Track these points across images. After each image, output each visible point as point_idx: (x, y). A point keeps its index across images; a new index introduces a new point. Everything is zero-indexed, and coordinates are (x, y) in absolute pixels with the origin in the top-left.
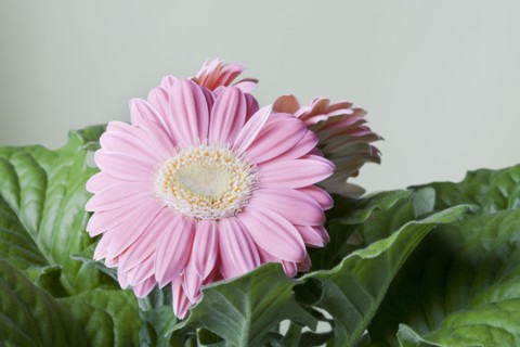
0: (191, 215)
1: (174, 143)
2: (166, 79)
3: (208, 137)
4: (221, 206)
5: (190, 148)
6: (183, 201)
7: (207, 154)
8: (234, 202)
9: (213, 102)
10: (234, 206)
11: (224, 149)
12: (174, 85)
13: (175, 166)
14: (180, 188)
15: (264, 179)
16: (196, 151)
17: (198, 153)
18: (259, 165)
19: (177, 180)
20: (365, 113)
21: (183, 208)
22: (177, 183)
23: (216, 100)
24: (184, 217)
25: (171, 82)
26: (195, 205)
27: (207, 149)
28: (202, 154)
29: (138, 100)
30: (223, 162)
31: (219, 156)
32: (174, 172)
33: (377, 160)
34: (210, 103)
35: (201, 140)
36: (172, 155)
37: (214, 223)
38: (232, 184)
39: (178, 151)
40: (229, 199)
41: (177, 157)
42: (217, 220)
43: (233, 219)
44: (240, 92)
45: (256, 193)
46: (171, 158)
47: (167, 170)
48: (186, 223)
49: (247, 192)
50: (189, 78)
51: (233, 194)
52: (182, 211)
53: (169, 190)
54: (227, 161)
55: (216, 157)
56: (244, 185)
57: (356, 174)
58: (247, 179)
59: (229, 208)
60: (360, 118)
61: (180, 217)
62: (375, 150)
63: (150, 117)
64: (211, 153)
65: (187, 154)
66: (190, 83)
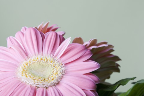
0: (34, 85)
1: (27, 55)
2: (23, 28)
3: (42, 52)
4: (48, 81)
5: (34, 56)
6: (30, 79)
7: (42, 59)
8: (54, 80)
9: (44, 38)
10: (55, 81)
11: (49, 57)
12: (27, 30)
13: (27, 65)
14: (29, 74)
15: (68, 70)
16: (37, 58)
17: (38, 59)
18: (66, 64)
19: (28, 70)
20: (113, 47)
21: (30, 82)
22: (28, 72)
23: (46, 37)
24: (31, 86)
25: (26, 29)
26: (36, 81)
27: (42, 57)
28: (39, 59)
29: (11, 37)
30: (49, 62)
31: (47, 60)
32: (26, 67)
33: (118, 71)
34: (43, 38)
35: (39, 53)
36: (26, 60)
37: (45, 89)
38: (53, 72)
39: (29, 58)
40: (52, 78)
41: (28, 61)
42: (47, 88)
43: (54, 87)
44: (57, 34)
45: (64, 76)
46: (25, 61)
47: (23, 66)
48: (32, 89)
49: (60, 75)
50: (34, 27)
51: (54, 76)
52: (30, 83)
53: (24, 74)
54: (51, 62)
55: (46, 60)
56: (59, 72)
57: (109, 78)
58: (60, 69)
59: (52, 82)
60: (111, 49)
61: (29, 86)
62: (118, 65)
63: (16, 44)
64: (44, 59)
65: (33, 59)
66: (34, 29)
